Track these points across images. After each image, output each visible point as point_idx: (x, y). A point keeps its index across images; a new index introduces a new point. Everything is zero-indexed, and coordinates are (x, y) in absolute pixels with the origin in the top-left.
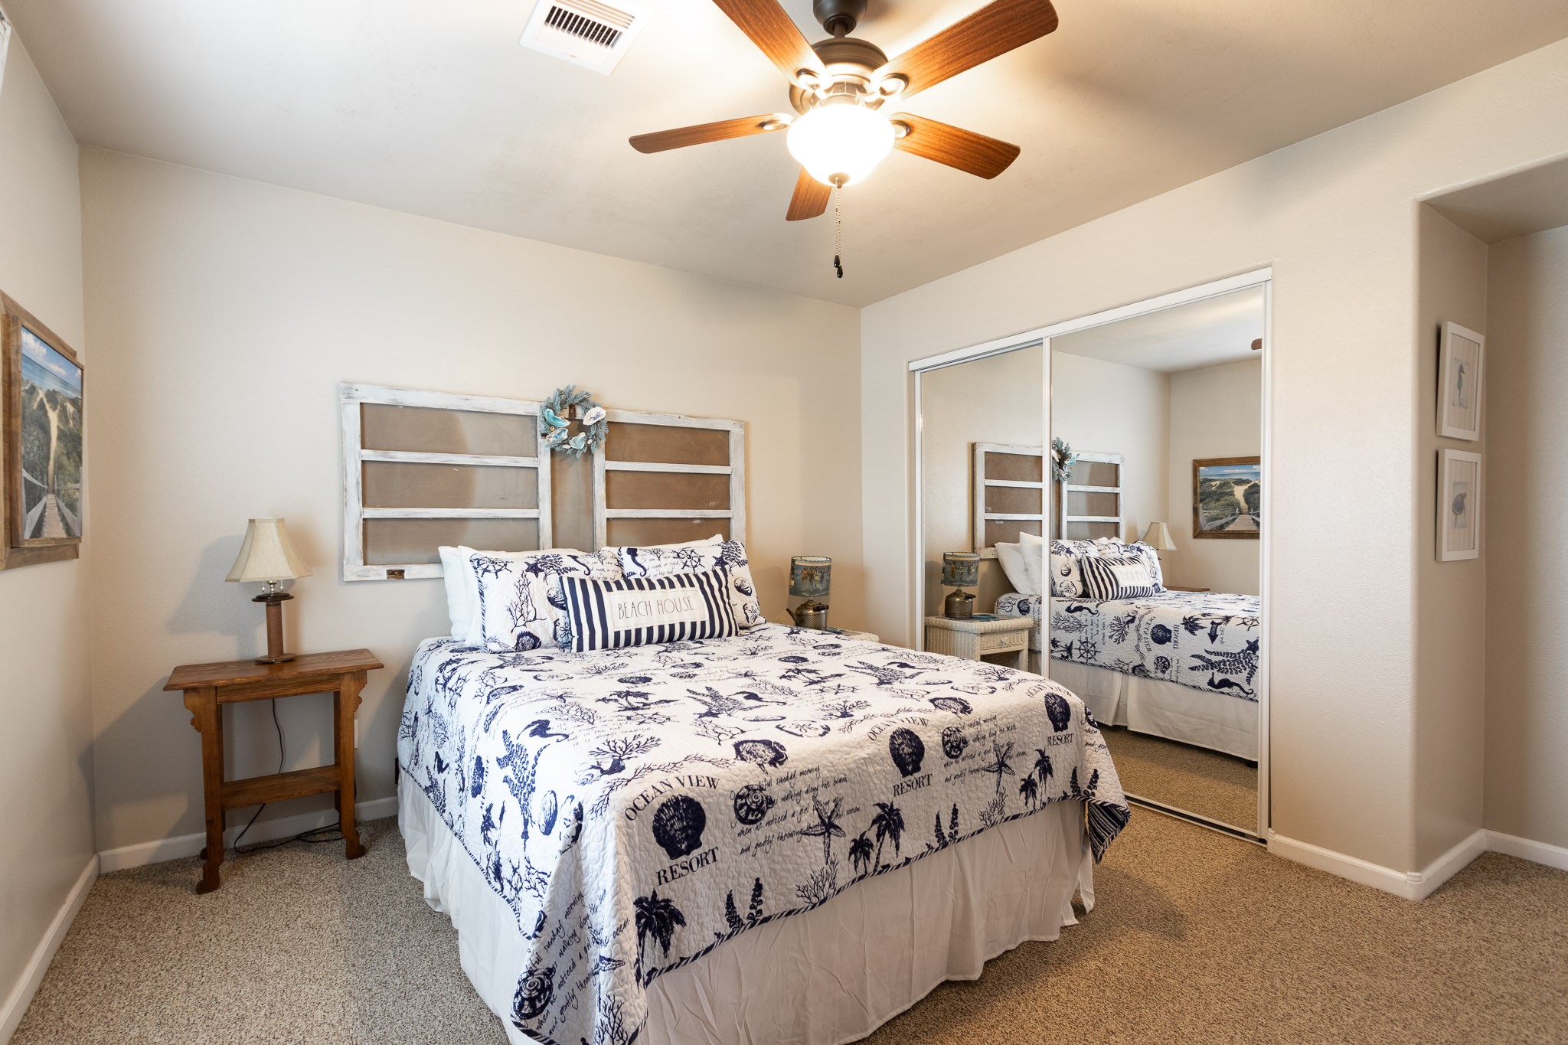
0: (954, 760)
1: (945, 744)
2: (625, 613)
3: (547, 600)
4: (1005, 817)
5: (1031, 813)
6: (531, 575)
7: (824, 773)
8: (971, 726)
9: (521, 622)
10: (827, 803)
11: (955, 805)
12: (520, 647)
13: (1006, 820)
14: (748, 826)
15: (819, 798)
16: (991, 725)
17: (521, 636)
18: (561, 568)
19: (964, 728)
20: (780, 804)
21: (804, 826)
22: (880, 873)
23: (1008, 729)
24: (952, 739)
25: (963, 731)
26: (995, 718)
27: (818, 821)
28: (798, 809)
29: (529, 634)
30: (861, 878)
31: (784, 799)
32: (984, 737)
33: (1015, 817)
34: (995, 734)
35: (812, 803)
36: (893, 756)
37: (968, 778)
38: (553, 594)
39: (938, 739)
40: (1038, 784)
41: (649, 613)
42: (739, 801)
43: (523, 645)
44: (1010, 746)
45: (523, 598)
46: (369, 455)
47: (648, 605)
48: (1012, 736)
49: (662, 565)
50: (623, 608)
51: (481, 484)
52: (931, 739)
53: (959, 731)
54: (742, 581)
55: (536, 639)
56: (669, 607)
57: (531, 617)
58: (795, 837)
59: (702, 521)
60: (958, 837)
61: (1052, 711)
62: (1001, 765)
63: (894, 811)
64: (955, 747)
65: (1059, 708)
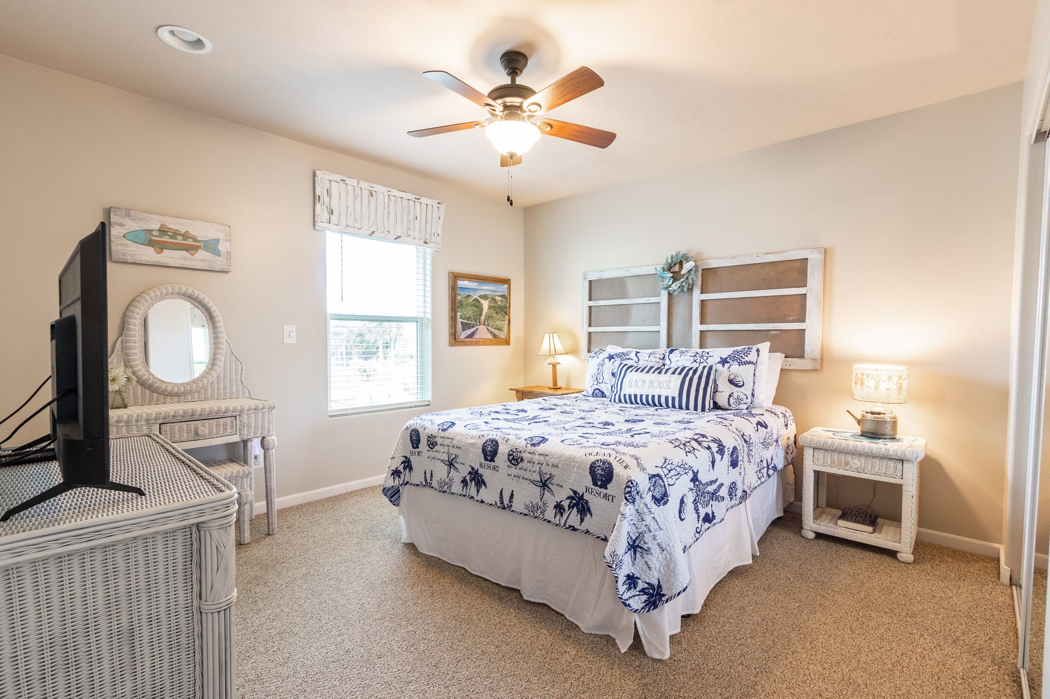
0: (514, 466)
1: (509, 455)
2: (631, 385)
3: (611, 373)
4: (544, 518)
5: (557, 525)
6: (607, 360)
7: (454, 442)
8: (530, 453)
9: (596, 383)
10: (452, 454)
11: (513, 491)
12: (594, 395)
13: (545, 520)
14: (430, 449)
15: (450, 451)
16: (542, 458)
17: (595, 390)
18: (624, 357)
19: (524, 452)
20: (439, 446)
21: (442, 458)
22: (470, 498)
23: (553, 465)
24: (514, 454)
25: (523, 454)
26: (547, 456)
27: (447, 459)
28: (443, 451)
29: (598, 389)
30: (464, 496)
31: (440, 445)
32: (534, 463)
33: (549, 522)
34: (542, 464)
35: (447, 452)
36: (483, 448)
37: (521, 480)
38: (615, 371)
39: (507, 451)
40: (566, 511)
41: (643, 386)
42: (429, 439)
43: (596, 394)
44: (551, 476)
45: (599, 371)
46: (591, 303)
47: (644, 382)
48: (554, 471)
50: (631, 382)
51: (635, 313)
52: (503, 449)
53: (520, 452)
54: (735, 376)
55: (603, 393)
56: (656, 384)
57: (601, 381)
58: (440, 461)
59: (779, 332)
60: (512, 509)
61: (594, 470)
62: (544, 484)
63: (478, 474)
64: (515, 460)
65: (602, 471)
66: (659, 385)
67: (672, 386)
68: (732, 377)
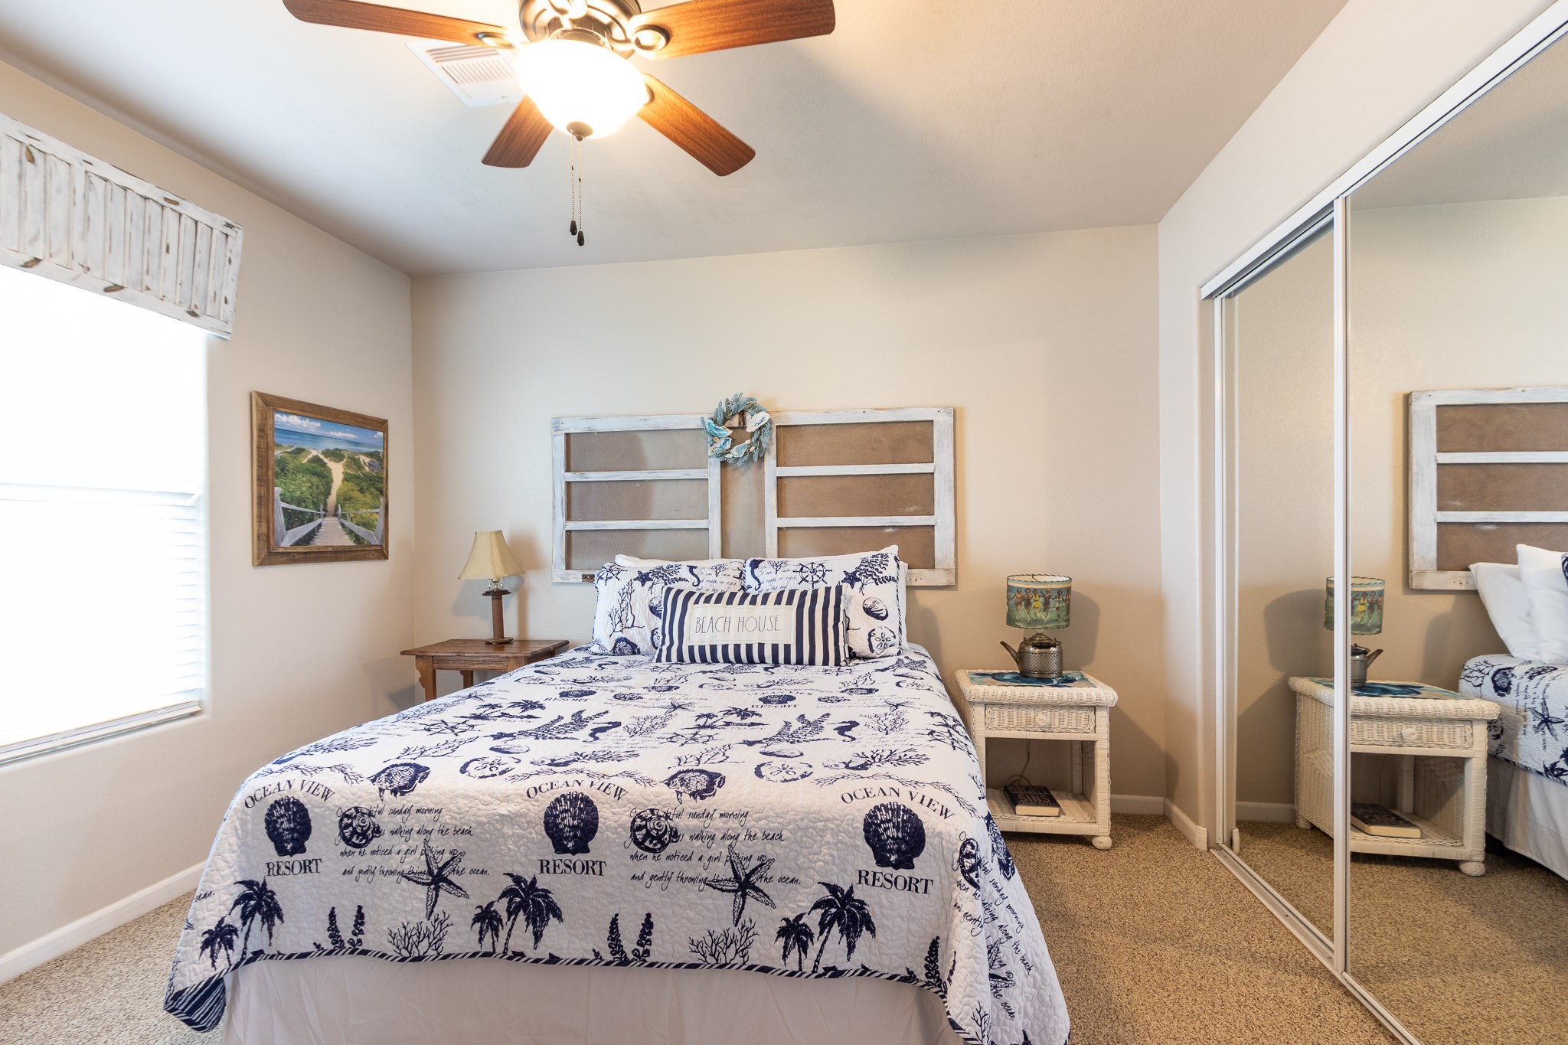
0: (650, 855)
1: (634, 829)
2: (701, 627)
3: (648, 608)
4: (749, 963)
5: (792, 974)
6: (637, 584)
7: (446, 818)
8: (695, 816)
9: (619, 628)
10: (442, 852)
11: (649, 915)
12: (616, 651)
13: (750, 968)
14: (353, 849)
15: (431, 844)
16: (733, 823)
17: (618, 641)
18: (671, 577)
19: (679, 815)
20: (387, 835)
21: (406, 868)
22: (510, 958)
23: (766, 836)
24: (650, 825)
25: (676, 820)
26: (746, 815)
27: (425, 868)
28: (404, 847)
29: (625, 640)
30: (487, 955)
31: (393, 833)
32: (712, 838)
33: (765, 970)
34: (736, 838)
35: (422, 847)
36: (546, 823)
37: (674, 885)
38: (655, 603)
39: (627, 820)
40: (816, 936)
41: (727, 630)
42: (346, 821)
43: (620, 649)
44: (764, 863)
45: (624, 605)
46: (571, 477)
47: (727, 621)
48: (770, 849)
49: (777, 579)
50: (701, 622)
51: (660, 497)
52: (613, 818)
53: (667, 817)
54: (874, 602)
55: (633, 646)
56: (751, 624)
57: (629, 624)
58: (396, 877)
59: (896, 530)
60: (649, 960)
61: (876, 831)
62: (744, 885)
63: (538, 890)
64: (653, 838)
65: (898, 831)
66: (758, 625)
67: (781, 624)
68: (869, 604)
